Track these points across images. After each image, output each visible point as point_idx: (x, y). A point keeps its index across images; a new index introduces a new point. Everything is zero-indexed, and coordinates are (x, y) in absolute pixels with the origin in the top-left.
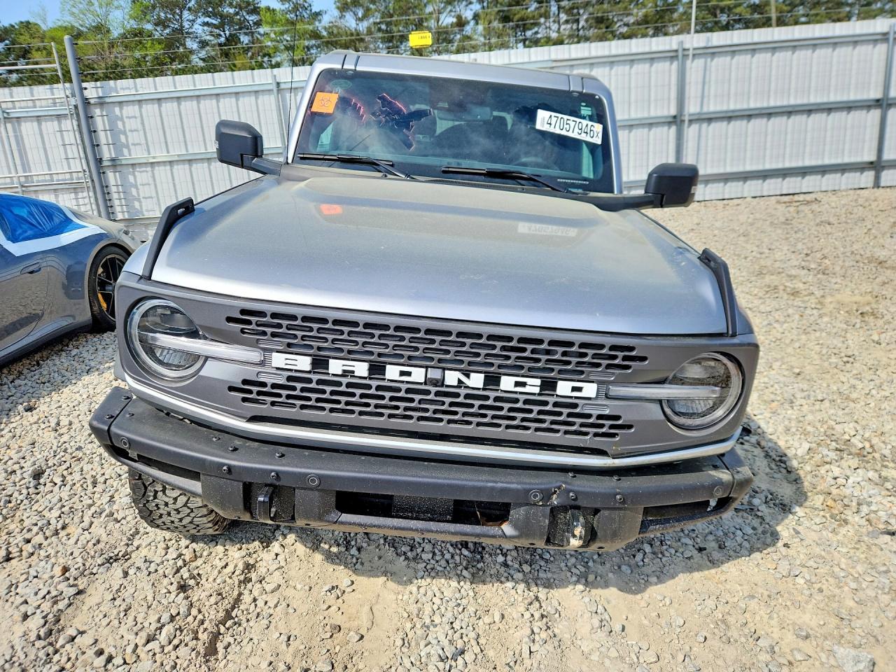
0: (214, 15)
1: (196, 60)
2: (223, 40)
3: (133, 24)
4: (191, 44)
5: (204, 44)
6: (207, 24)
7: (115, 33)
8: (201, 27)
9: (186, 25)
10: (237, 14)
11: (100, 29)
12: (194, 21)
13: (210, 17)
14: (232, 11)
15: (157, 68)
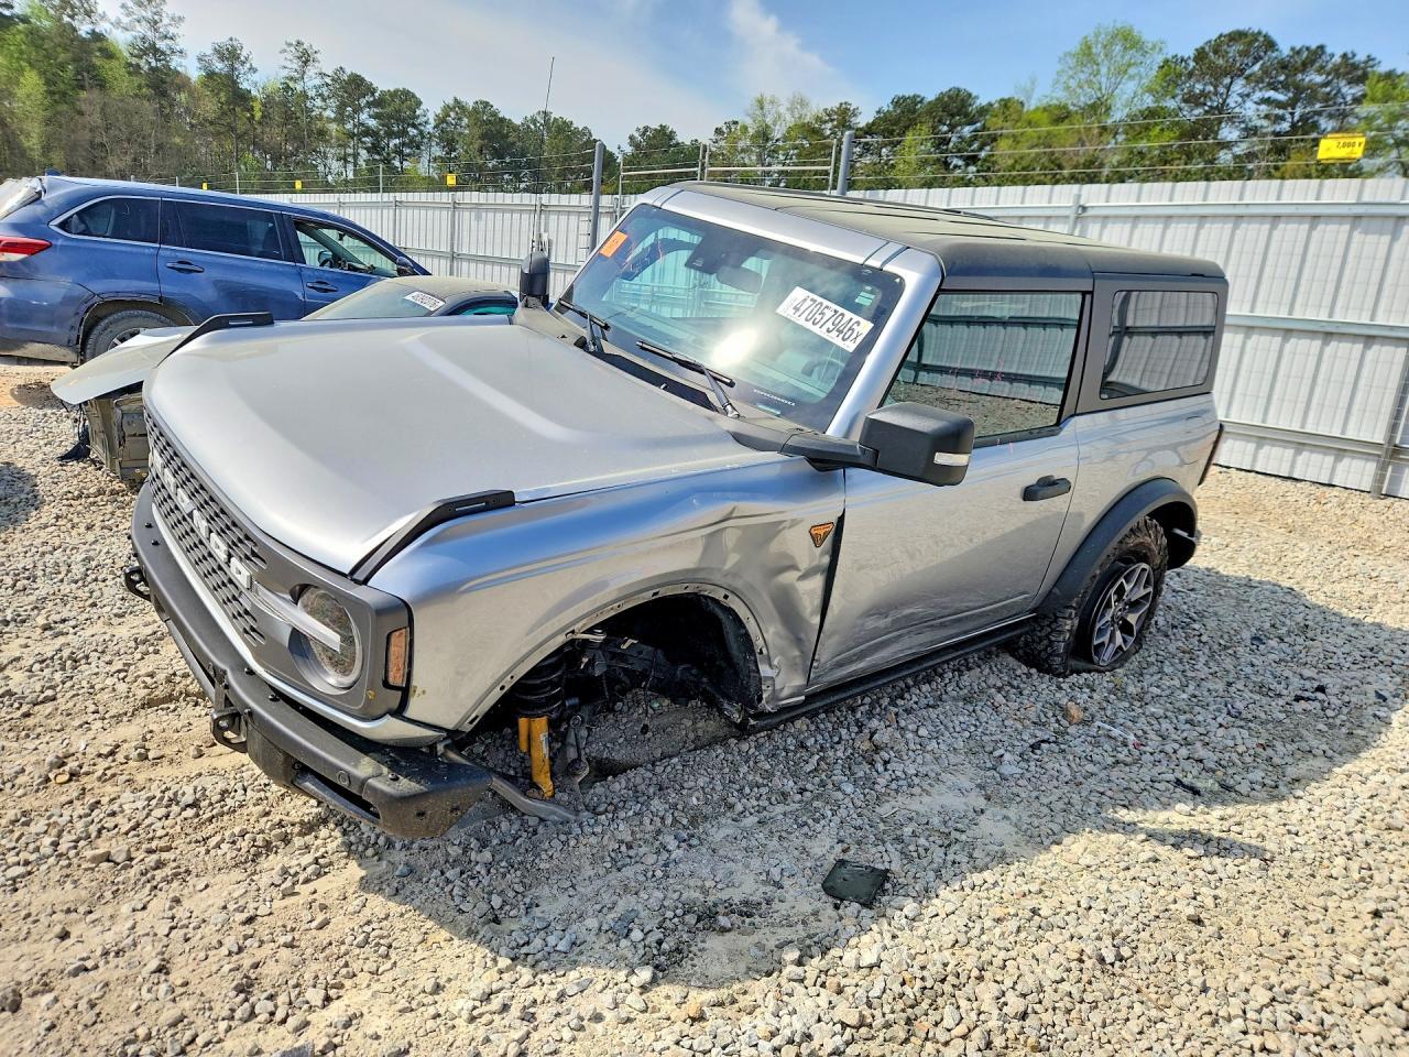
0: (1285, 86)
1: (1225, 158)
2: (1285, 126)
3: (1149, 101)
4: (1229, 133)
5: (1251, 131)
6: (1267, 101)
7: (1118, 114)
8: (1255, 106)
9: (1231, 102)
10: (1326, 84)
11: (1098, 108)
12: (1248, 95)
13: (1276, 89)
14: (1319, 79)
15: (1157, 168)
